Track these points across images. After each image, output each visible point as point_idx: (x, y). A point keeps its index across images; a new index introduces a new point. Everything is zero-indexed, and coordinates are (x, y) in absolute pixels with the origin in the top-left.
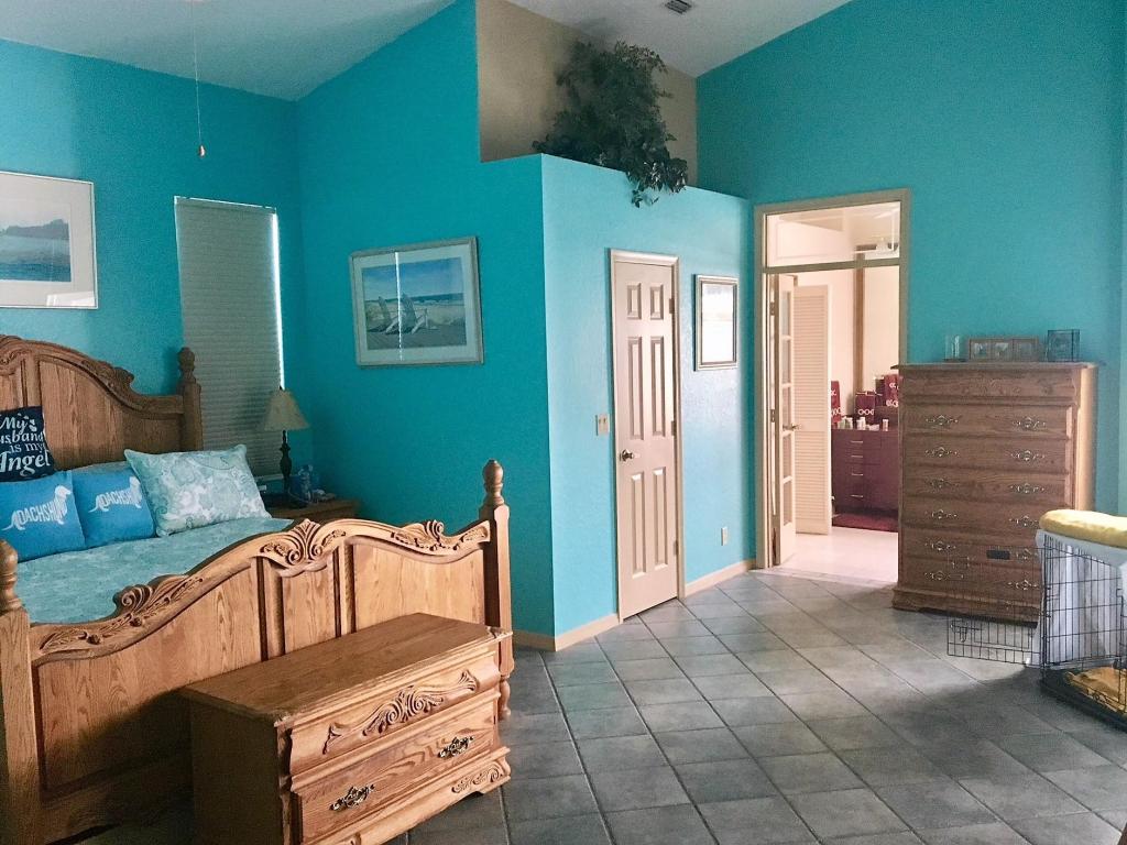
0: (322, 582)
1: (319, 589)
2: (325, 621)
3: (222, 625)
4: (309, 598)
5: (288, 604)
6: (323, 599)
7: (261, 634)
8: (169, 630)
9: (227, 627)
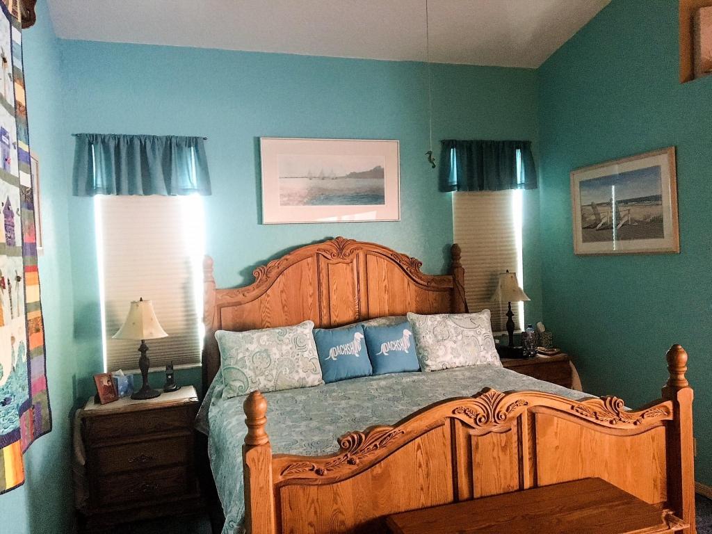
0: (506, 442)
1: (504, 449)
2: (509, 477)
3: (420, 470)
4: (495, 454)
5: (477, 458)
6: (508, 457)
7: (453, 481)
8: (378, 469)
9: (425, 473)
